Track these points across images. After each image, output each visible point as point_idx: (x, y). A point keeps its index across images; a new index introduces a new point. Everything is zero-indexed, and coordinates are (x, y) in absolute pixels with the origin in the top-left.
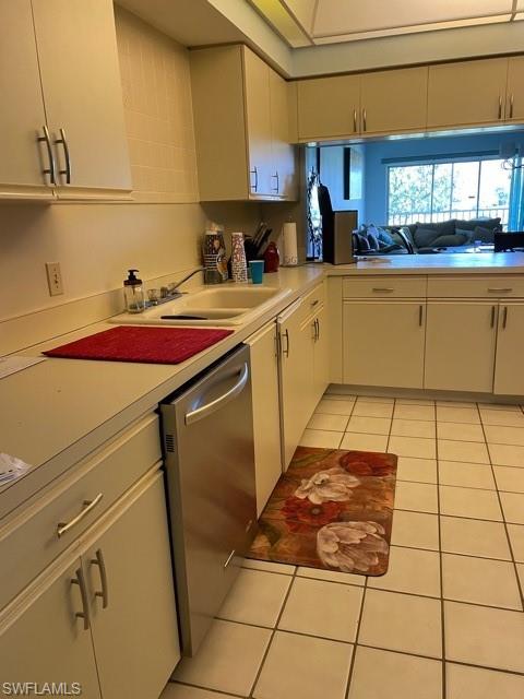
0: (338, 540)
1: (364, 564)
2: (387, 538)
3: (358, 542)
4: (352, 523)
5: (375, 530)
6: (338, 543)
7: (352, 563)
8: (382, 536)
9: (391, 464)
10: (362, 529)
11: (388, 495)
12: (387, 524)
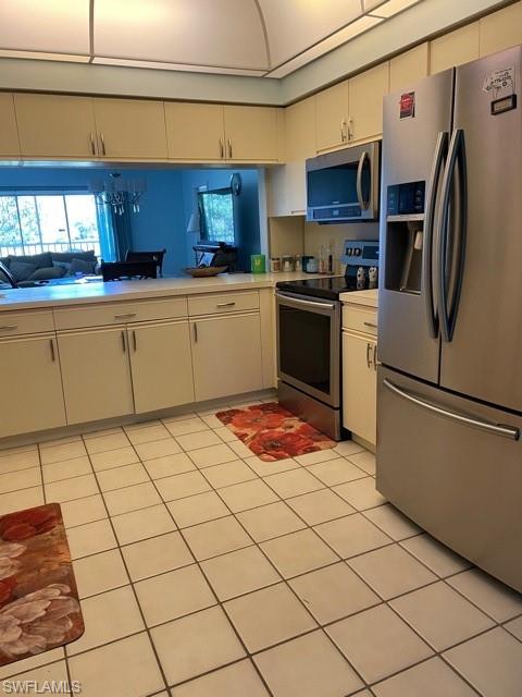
0: (19, 622)
1: (58, 635)
2: (74, 594)
3: (44, 612)
4: (30, 596)
5: (58, 592)
6: (20, 625)
7: (43, 639)
8: (67, 595)
9: (54, 514)
10: (44, 597)
11: (61, 548)
12: (69, 580)
